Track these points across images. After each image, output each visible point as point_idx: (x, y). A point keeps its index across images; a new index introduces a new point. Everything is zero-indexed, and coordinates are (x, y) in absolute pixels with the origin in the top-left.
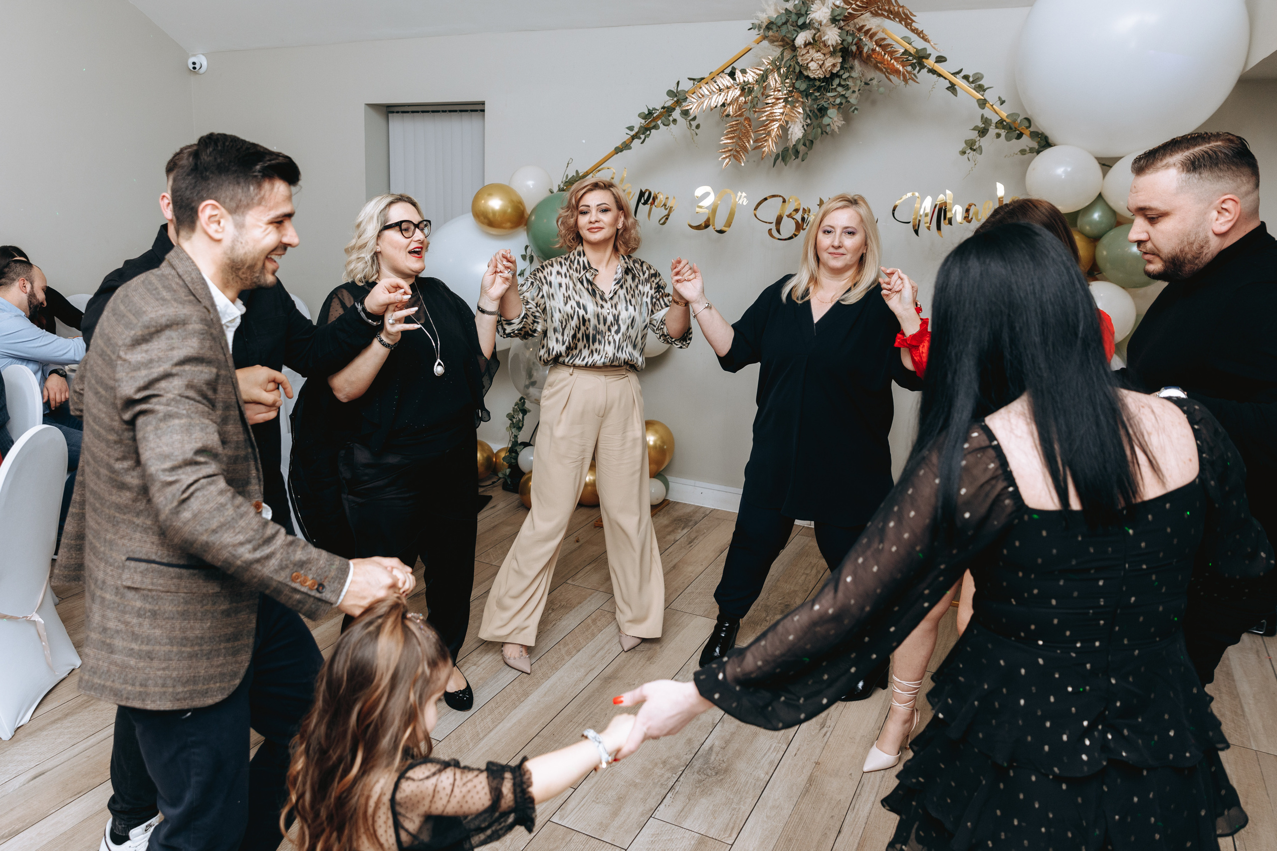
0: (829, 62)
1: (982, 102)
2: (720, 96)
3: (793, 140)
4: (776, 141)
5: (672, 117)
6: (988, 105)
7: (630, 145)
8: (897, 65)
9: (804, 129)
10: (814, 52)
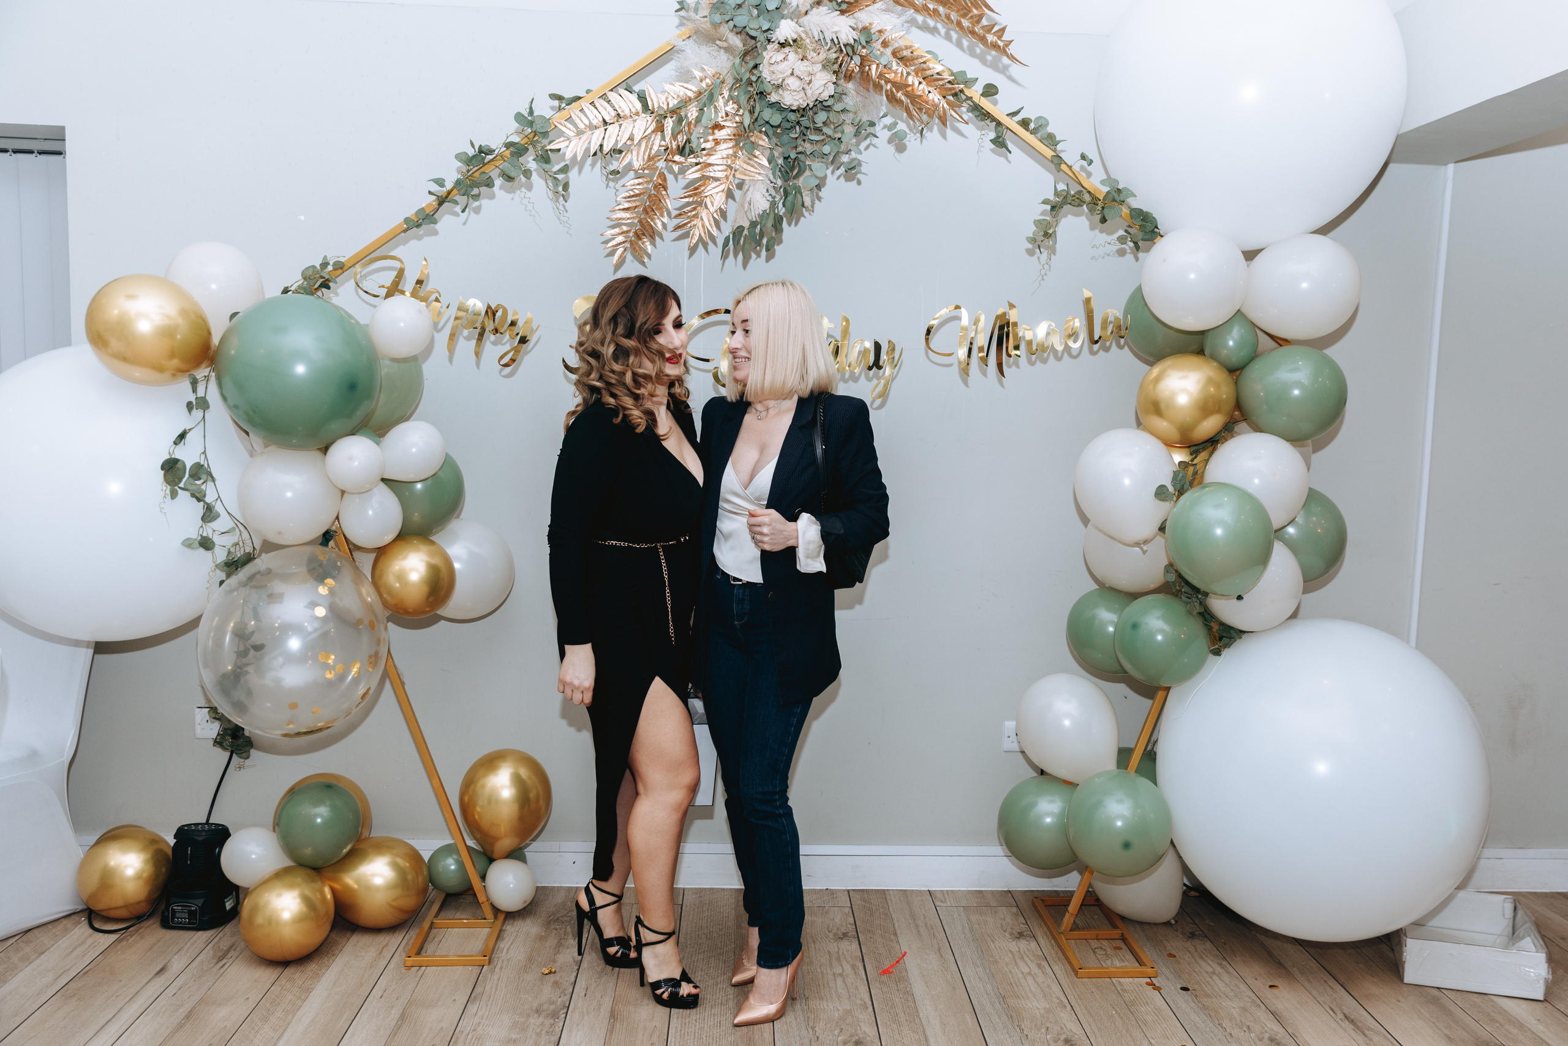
0: (821, 78)
1: (1056, 160)
2: (620, 127)
3: (753, 213)
4: (717, 217)
5: (522, 164)
6: (1063, 167)
7: (433, 215)
8: (929, 92)
9: (770, 195)
10: (797, 60)
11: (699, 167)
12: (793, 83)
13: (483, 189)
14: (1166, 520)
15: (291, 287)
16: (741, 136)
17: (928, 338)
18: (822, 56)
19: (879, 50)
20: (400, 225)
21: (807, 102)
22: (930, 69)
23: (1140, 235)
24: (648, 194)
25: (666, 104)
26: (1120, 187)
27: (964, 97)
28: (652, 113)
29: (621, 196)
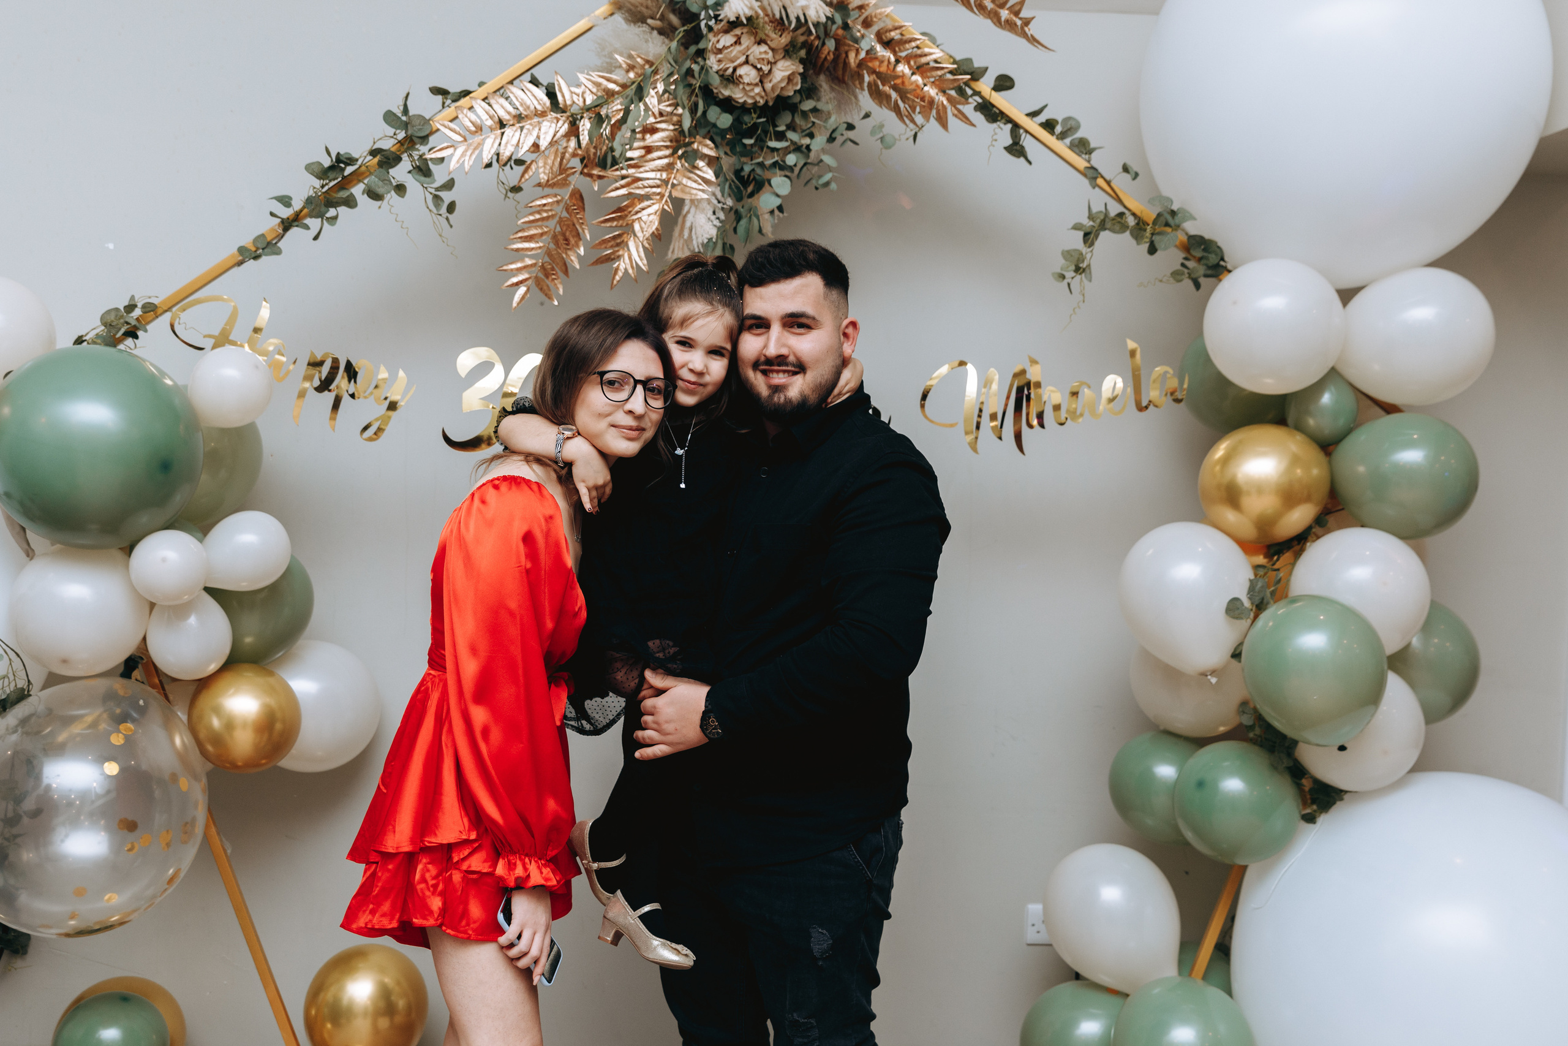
0: (784, 69)
1: (1090, 173)
2: (521, 131)
3: (695, 242)
4: (647, 245)
5: (394, 178)
6: (1100, 181)
7: (276, 243)
8: (925, 85)
9: (718, 218)
10: (752, 44)
11: (623, 182)
12: (748, 74)
13: (342, 210)
14: (1241, 644)
15: (86, 335)
16: (680, 143)
17: (924, 404)
18: (785, 40)
19: (859, 31)
20: (233, 256)
21: (765, 98)
22: (926, 55)
23: (1201, 270)
24: (558, 216)
25: (581, 99)
26: (1175, 207)
27: (969, 92)
28: (564, 111)
29: (522, 221)
